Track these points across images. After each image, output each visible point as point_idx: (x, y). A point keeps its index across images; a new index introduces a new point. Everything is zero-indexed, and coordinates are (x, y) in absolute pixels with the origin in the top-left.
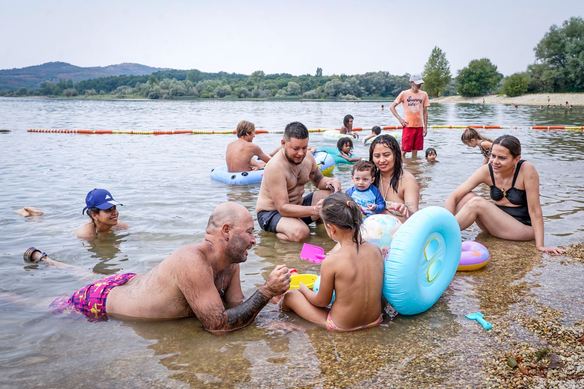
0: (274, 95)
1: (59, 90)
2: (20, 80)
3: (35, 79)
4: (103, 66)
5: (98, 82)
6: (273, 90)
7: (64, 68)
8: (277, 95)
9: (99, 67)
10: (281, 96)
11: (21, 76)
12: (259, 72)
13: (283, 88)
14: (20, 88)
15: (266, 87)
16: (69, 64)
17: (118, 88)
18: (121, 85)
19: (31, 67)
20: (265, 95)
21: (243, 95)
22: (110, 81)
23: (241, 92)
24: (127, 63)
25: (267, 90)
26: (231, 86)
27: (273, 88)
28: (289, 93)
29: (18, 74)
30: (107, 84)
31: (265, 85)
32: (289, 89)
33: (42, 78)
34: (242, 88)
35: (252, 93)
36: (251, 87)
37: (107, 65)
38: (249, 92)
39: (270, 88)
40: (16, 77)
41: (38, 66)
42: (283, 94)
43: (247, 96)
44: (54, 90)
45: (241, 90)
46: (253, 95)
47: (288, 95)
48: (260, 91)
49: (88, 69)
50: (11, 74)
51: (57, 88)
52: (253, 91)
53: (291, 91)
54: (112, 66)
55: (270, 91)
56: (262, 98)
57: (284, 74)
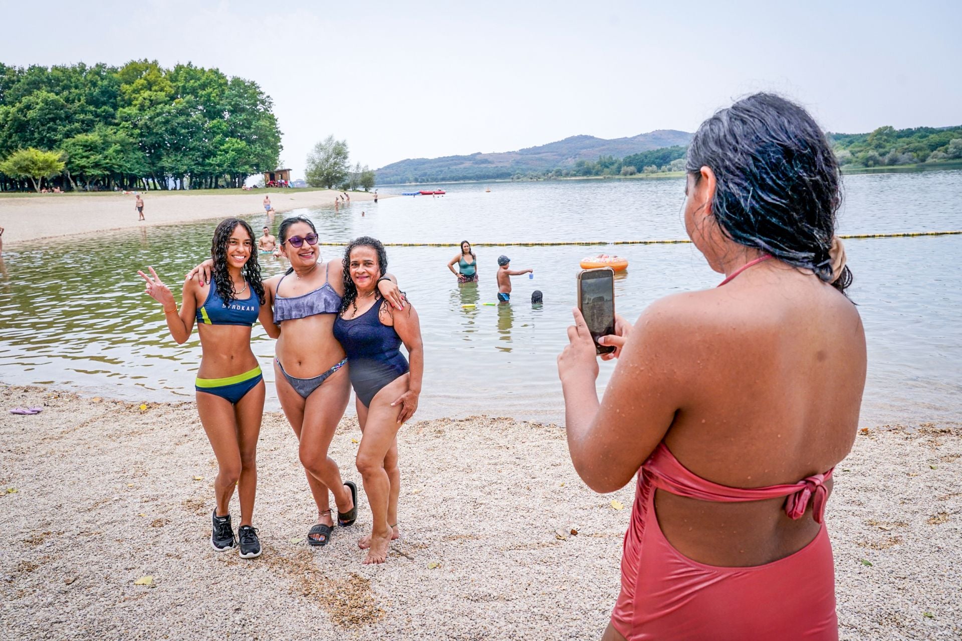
0: (923, 160)
1: (600, 168)
2: (541, 159)
3: (556, 157)
4: (630, 136)
5: (646, 156)
6: (921, 154)
7: (587, 142)
8: (929, 160)
9: (626, 138)
10: (937, 161)
11: (541, 155)
12: (886, 128)
13: (938, 149)
14: (555, 169)
15: (907, 148)
16: (592, 138)
17: (672, 163)
18: (675, 159)
19: (551, 144)
20: (908, 161)
21: (871, 162)
22: (661, 154)
23: (868, 159)
24: (660, 131)
25: (910, 153)
26: (851, 151)
27: (921, 149)
28: (950, 155)
29: (539, 153)
30: (657, 159)
31: (907, 147)
32: (951, 149)
33: (563, 156)
34: (871, 153)
35: (886, 159)
36: (882, 150)
37: (635, 135)
38: (881, 158)
39: (915, 150)
40: (537, 156)
41: (559, 142)
42: (941, 158)
43: (877, 163)
44: (593, 169)
45: (869, 156)
46: (886, 161)
47: (950, 158)
48: (899, 155)
49: (614, 141)
50: (531, 154)
51: (598, 167)
52: (888, 156)
53: (954, 153)
54: (641, 135)
55: (915, 155)
56: (902, 164)
57: (922, 128)
